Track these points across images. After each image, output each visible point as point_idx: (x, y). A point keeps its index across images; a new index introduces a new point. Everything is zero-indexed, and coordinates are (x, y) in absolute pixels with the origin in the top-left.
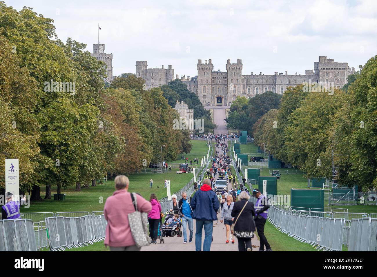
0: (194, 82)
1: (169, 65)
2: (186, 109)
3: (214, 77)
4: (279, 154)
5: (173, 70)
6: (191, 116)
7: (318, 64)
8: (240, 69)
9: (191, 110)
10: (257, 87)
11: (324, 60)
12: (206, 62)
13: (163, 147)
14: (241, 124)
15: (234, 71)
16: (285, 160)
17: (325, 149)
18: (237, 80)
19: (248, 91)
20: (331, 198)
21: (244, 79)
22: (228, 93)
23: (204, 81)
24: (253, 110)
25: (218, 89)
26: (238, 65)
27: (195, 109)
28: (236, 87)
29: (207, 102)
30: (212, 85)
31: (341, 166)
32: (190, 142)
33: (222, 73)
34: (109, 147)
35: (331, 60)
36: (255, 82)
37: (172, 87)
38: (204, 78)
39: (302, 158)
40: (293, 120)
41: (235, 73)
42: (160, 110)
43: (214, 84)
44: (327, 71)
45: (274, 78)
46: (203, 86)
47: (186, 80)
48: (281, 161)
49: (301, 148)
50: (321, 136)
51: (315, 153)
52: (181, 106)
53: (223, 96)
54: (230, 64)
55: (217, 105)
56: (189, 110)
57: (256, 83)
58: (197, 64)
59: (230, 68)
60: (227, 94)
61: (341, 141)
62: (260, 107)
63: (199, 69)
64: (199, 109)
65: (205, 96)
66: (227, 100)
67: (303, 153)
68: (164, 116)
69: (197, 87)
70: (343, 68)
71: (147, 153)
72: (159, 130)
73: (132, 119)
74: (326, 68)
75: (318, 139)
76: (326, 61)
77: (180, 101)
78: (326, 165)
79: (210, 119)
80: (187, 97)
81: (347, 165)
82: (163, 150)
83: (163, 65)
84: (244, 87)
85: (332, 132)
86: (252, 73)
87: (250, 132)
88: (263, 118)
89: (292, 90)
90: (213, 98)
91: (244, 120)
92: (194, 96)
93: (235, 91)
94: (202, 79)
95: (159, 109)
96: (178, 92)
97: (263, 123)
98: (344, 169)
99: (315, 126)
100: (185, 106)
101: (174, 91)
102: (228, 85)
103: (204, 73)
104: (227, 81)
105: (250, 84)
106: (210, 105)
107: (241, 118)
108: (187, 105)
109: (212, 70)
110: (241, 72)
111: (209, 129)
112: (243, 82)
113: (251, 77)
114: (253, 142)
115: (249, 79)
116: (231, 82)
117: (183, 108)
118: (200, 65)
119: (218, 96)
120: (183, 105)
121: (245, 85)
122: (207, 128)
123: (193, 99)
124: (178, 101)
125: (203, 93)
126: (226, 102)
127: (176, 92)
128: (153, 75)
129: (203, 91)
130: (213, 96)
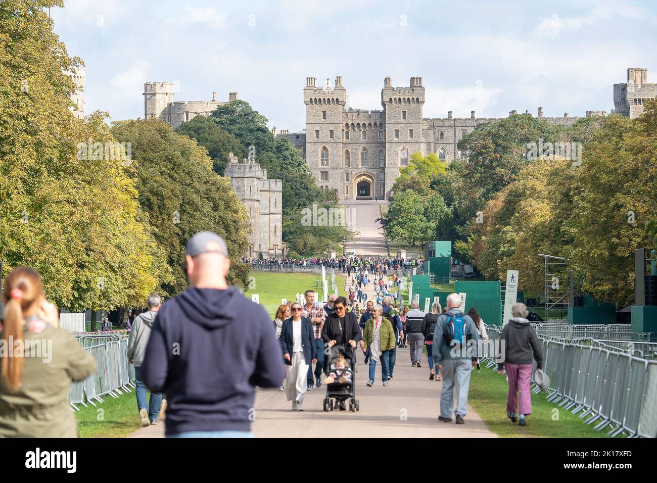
0: (298, 137)
2: (259, 178)
3: (350, 123)
6: (273, 201)
7: (623, 89)
8: (419, 101)
9: (273, 182)
12: (328, 84)
14: (427, 227)
15: (404, 107)
18: (411, 131)
21: (429, 129)
22: (387, 166)
23: (324, 135)
26: (413, 90)
27: (286, 181)
28: (407, 150)
30: (344, 144)
36: (459, 135)
38: (322, 125)
41: (404, 113)
43: (350, 141)
46: (321, 147)
52: (243, 168)
53: (375, 173)
54: (393, 89)
55: (357, 199)
56: (267, 183)
58: (305, 89)
59: (393, 99)
60: (383, 169)
63: (310, 102)
64: (301, 183)
66: (384, 183)
69: (305, 150)
76: (645, 83)
77: (242, 156)
84: (429, 149)
86: (450, 113)
90: (348, 178)
94: (317, 129)
96: (238, 135)
100: (255, 171)
101: (226, 132)
102: (386, 144)
103: (324, 113)
104: (384, 133)
105: (444, 142)
106: (340, 198)
107: (426, 209)
108: (262, 168)
109: (344, 105)
110: (421, 109)
111: (330, 242)
112: (426, 136)
113: (447, 123)
114: (468, 276)
115: (441, 128)
116: (394, 135)
117: (247, 176)
118: (312, 92)
119: (360, 172)
120: (248, 167)
121: (432, 144)
122: (323, 239)
123: (285, 158)
124: (232, 155)
125: (320, 166)
126: (382, 190)
127: (233, 136)
128: (187, 119)
129: (320, 160)
130: (347, 174)
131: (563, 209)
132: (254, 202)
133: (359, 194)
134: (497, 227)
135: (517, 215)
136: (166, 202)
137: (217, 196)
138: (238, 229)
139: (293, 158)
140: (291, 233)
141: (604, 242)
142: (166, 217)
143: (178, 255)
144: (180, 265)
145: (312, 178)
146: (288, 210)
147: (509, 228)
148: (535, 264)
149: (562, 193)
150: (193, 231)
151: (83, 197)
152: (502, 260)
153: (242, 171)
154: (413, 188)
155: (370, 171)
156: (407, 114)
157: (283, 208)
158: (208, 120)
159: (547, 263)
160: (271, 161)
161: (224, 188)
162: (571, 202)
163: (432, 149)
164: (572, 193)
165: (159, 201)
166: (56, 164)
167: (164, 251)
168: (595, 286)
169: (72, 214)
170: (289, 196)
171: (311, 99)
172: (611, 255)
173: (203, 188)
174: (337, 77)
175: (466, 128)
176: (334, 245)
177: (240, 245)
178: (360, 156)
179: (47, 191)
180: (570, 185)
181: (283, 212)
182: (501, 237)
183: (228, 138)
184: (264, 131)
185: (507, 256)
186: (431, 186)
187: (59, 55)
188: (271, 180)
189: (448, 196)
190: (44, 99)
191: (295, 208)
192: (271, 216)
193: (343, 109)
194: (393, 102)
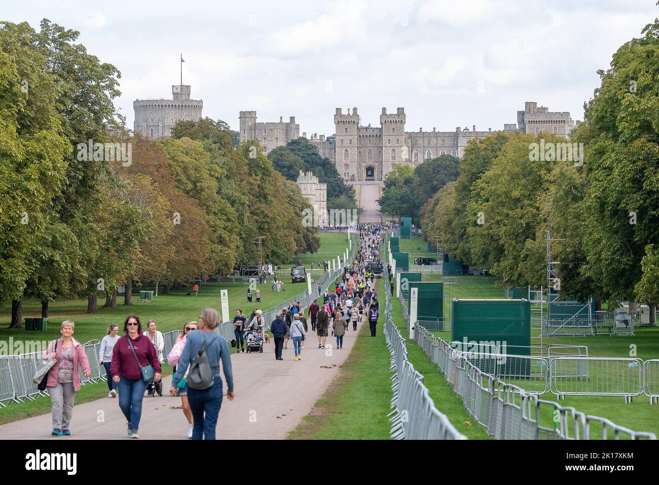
0: (331, 143)
1: (290, 117)
2: (315, 184)
3: (361, 135)
4: (458, 251)
5: (298, 125)
6: (322, 195)
7: (523, 115)
8: (402, 122)
9: (322, 185)
10: (429, 151)
11: (533, 108)
12: (349, 112)
13: (263, 240)
14: (402, 207)
15: (393, 125)
16: (468, 260)
17: (535, 235)
18: (398, 140)
19: (415, 158)
20: (546, 323)
21: (408, 138)
22: (383, 160)
23: (346, 142)
24: (420, 185)
25: (367, 155)
26: (399, 116)
27: (328, 183)
28: (395, 151)
29: (351, 174)
30: (358, 148)
31: (564, 258)
32: (318, 234)
33: (374, 129)
34: (123, 228)
35: (543, 110)
36: (426, 142)
37: (294, 150)
38: (345, 137)
39: (496, 254)
40: (480, 191)
41: (394, 129)
42: (258, 178)
43: (361, 146)
44: (538, 125)
45: (455, 136)
46: (345, 149)
47: (318, 141)
48: (463, 262)
49: (492, 237)
50: (527, 213)
51: (517, 243)
52: (307, 178)
53: (376, 164)
54: (387, 115)
55: (366, 180)
56: (319, 186)
57: (427, 144)
58: (335, 115)
59: (387, 121)
60: (382, 162)
61: (564, 215)
62: (432, 180)
63: (338, 123)
64: (336, 184)
65: (347, 165)
66: (382, 171)
67: (496, 245)
68: (266, 188)
69: (335, 152)
70: (563, 120)
71: (229, 247)
72: (257, 211)
73: (202, 190)
74: (535, 120)
75: (521, 218)
76: (536, 110)
77: (306, 171)
78: (537, 263)
79: (353, 200)
80: (316, 165)
81: (576, 258)
82: (263, 244)
83: (281, 117)
84: (408, 151)
85: (546, 203)
86: (421, 128)
87: (416, 219)
88: (436, 197)
89: (479, 145)
90: (360, 167)
91: (407, 201)
92: (328, 164)
93: (395, 157)
94: (342, 139)
95: (256, 175)
96: (303, 157)
97: (436, 204)
98: (571, 266)
99: (516, 194)
100: (313, 179)
101: (297, 156)
102: (383, 147)
103: (346, 129)
104: (382, 141)
105: (418, 146)
106: (356, 180)
107: (401, 197)
108: (316, 177)
109: (358, 125)
110: (404, 127)
112: (406, 142)
113: (419, 135)
115: (415, 138)
116: (388, 143)
117: (309, 182)
118: (339, 117)
119: (367, 165)
120: (309, 178)
121: (410, 147)
123: (327, 168)
124: (301, 171)
125: (344, 161)
126: (381, 175)
127: (300, 158)
128: (265, 133)
129: (344, 157)
130: (360, 165)
132: (313, 196)
133: (367, 176)
146: (330, 199)
153: (306, 180)
154: (395, 185)
155: (374, 163)
157: (327, 197)
160: (320, 172)
163: (410, 150)
170: (330, 191)
171: (338, 121)
174: (354, 108)
175: (430, 138)
183: (297, 159)
186: (404, 183)
191: (333, 198)
192: (321, 202)
193: (358, 126)
194: (387, 123)
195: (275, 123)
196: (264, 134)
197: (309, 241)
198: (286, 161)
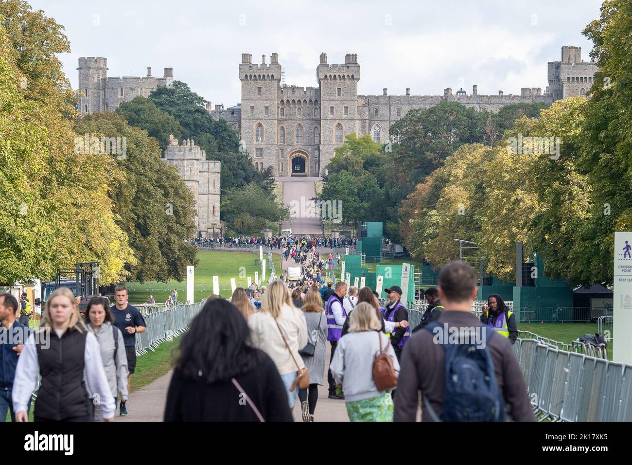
0: (232, 113)
1: (165, 69)
2: (198, 160)
3: (285, 100)
6: (211, 181)
7: (558, 68)
8: (354, 78)
9: (212, 163)
11: (575, 56)
12: (264, 60)
14: (360, 208)
15: (339, 83)
18: (346, 108)
21: (364, 106)
22: (322, 142)
23: (260, 112)
26: (348, 67)
27: (225, 162)
28: (342, 127)
29: (266, 165)
30: (280, 121)
33: (305, 90)
38: (257, 102)
41: (339, 89)
43: (285, 118)
44: (584, 85)
46: (256, 123)
52: (183, 150)
53: (310, 149)
54: (328, 65)
55: (292, 176)
56: (206, 165)
58: (240, 66)
59: (328, 76)
60: (319, 145)
63: (245, 78)
64: (239, 164)
65: (260, 150)
66: (319, 160)
69: (240, 127)
74: (579, 76)
76: (579, 61)
77: (182, 138)
80: (203, 130)
83: (149, 69)
84: (363, 127)
86: (385, 90)
90: (282, 153)
92: (225, 130)
93: (341, 137)
94: (252, 105)
96: (178, 117)
100: (195, 153)
101: (166, 114)
102: (322, 121)
103: (260, 89)
104: (319, 110)
105: (380, 119)
106: (275, 174)
107: (360, 189)
108: (201, 149)
109: (279, 82)
110: (356, 86)
111: (267, 221)
112: (360, 112)
113: (382, 100)
114: (399, 255)
115: (376, 105)
116: (329, 113)
117: (187, 158)
118: (248, 68)
119: (294, 149)
120: (187, 149)
121: (368, 121)
122: (261, 219)
123: (223, 138)
124: (173, 138)
125: (255, 143)
126: (317, 167)
127: (172, 117)
128: (122, 95)
129: (255, 136)
130: (282, 151)
131: (477, 200)
132: (194, 183)
133: (294, 171)
134: (424, 210)
135: (442, 199)
136: (123, 190)
137: (167, 184)
138: (186, 214)
139: (231, 139)
140: (229, 212)
141: (506, 231)
142: (123, 204)
143: (133, 238)
144: (135, 247)
145: (249, 159)
146: (227, 190)
147: (434, 212)
148: (452, 248)
149: (476, 185)
150: (147, 216)
151: (84, 200)
152: (427, 242)
153: (182, 153)
154: (346, 169)
155: (306, 148)
156: (342, 92)
157: (221, 187)
158: (148, 101)
159: (462, 247)
160: (209, 142)
161: (173, 176)
162: (484, 193)
163: (367, 126)
164: (484, 185)
165: (117, 190)
166: (64, 174)
167: (127, 236)
168: (498, 268)
169: (77, 214)
170: (227, 177)
171: (246, 75)
172: (512, 242)
173: (154, 176)
174: (273, 54)
175: (400, 105)
176: (271, 224)
177: (188, 228)
178: (295, 133)
179: (59, 197)
180: (483, 178)
181: (221, 192)
182: (427, 220)
183: (168, 119)
184: (202, 112)
185: (432, 238)
186: (364, 167)
187: (65, 88)
188: (210, 161)
189: (380, 177)
190: (55, 124)
191: (233, 189)
192: (210, 196)
193: (279, 85)
194: (329, 79)
195: (139, 78)
196: (119, 96)
197: (173, 252)
198: (147, 122)
